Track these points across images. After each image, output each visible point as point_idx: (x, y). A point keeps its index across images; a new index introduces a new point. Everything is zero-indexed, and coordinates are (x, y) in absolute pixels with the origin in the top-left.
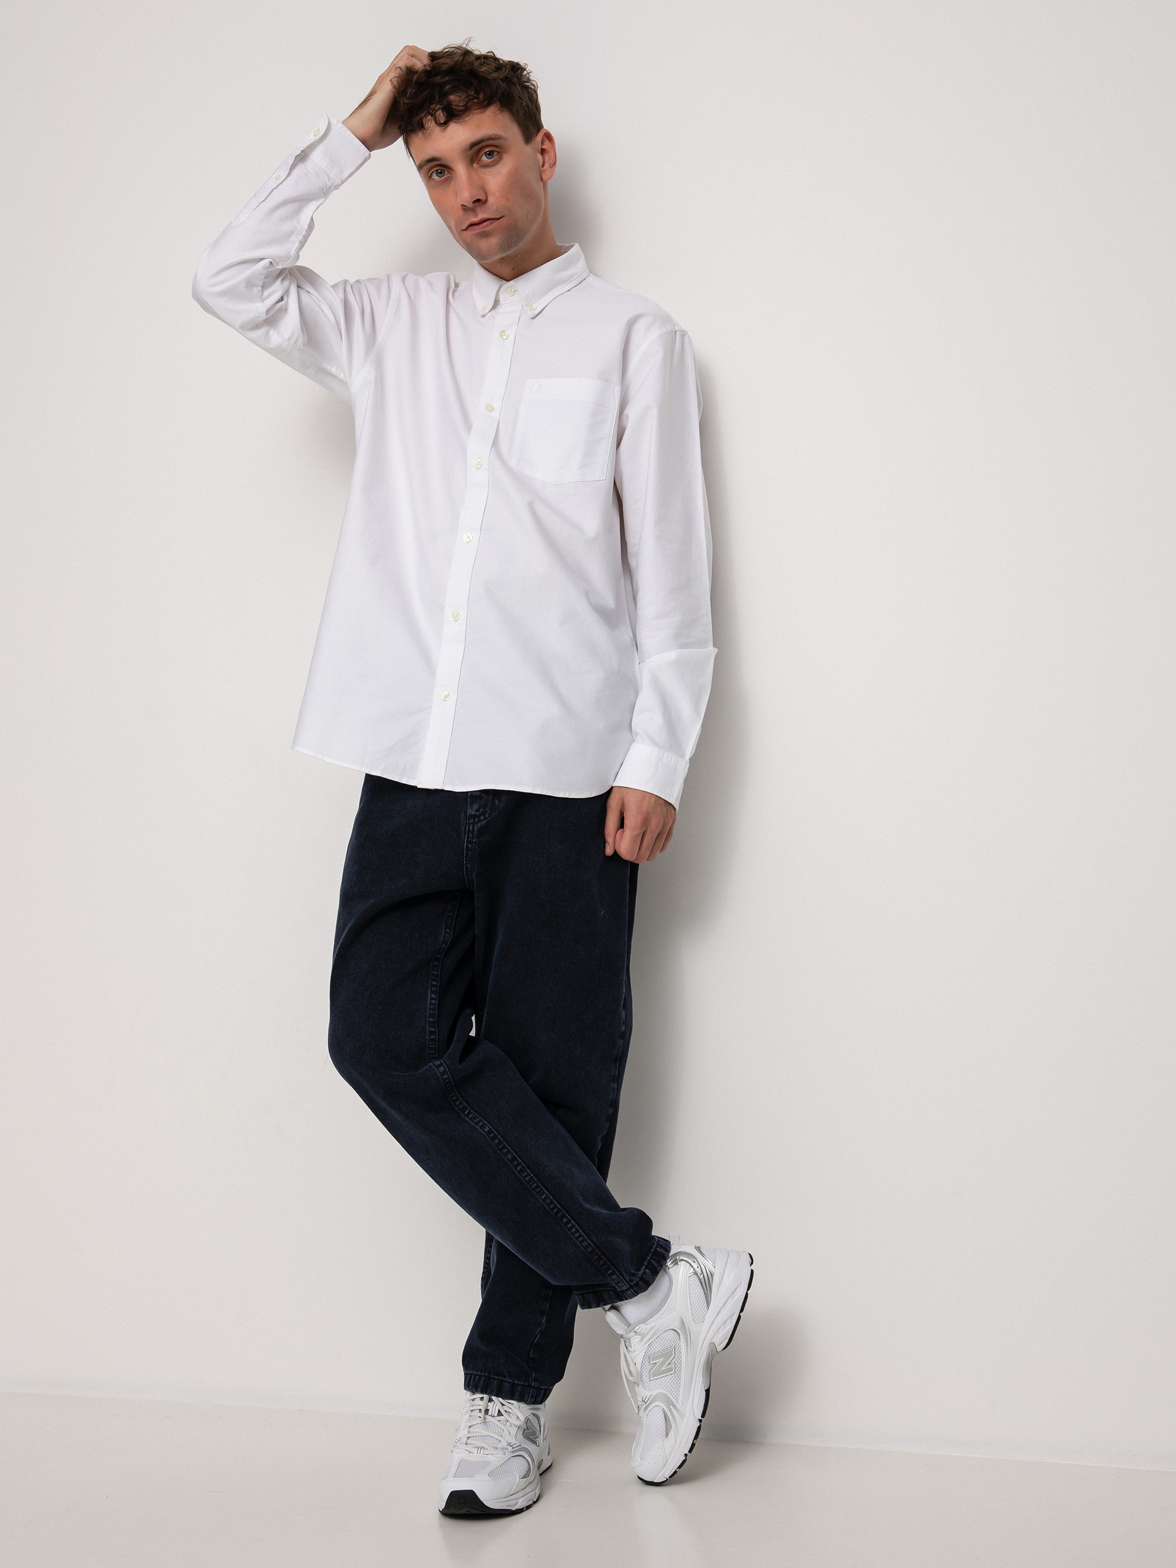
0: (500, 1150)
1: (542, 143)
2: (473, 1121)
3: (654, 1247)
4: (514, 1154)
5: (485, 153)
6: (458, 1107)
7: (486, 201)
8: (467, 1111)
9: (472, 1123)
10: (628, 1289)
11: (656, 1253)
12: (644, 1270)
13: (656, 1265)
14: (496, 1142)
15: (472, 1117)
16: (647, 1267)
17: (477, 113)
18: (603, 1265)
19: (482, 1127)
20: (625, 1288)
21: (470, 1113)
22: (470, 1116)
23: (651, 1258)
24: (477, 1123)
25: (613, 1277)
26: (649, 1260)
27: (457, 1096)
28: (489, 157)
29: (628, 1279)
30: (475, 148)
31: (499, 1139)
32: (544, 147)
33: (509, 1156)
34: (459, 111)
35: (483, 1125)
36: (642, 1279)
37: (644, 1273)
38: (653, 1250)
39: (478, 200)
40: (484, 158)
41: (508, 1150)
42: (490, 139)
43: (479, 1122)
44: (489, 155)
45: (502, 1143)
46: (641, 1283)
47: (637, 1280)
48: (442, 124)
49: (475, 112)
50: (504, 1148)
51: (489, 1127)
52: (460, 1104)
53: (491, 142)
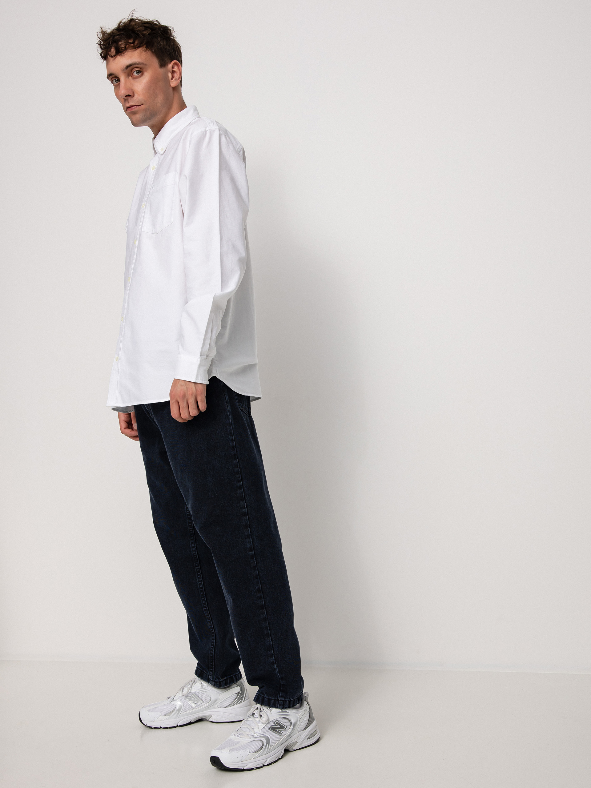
0: (202, 597)
1: (173, 68)
2: (198, 579)
3: (233, 675)
4: (206, 602)
5: (136, 71)
6: (197, 569)
7: (134, 96)
8: (199, 573)
9: (197, 579)
10: (212, 681)
11: (232, 678)
12: (224, 680)
13: (228, 682)
14: (202, 593)
15: (199, 577)
16: (225, 680)
17: (130, 51)
18: (211, 665)
19: (200, 584)
20: (212, 679)
21: (200, 575)
22: (199, 576)
23: (229, 678)
24: (199, 581)
25: (211, 672)
26: (228, 678)
27: (198, 564)
28: (138, 73)
29: (215, 678)
30: (129, 69)
31: (203, 593)
32: (174, 70)
33: (204, 602)
34: (122, 50)
35: (200, 583)
36: (220, 682)
37: (223, 681)
38: (232, 676)
39: (129, 96)
40: (135, 74)
41: (205, 599)
42: (136, 64)
43: (200, 581)
44: (138, 72)
45: (204, 595)
46: (218, 683)
47: (218, 681)
48: (114, 56)
49: (130, 50)
50: (203, 597)
51: (202, 586)
52: (198, 569)
53: (137, 66)
